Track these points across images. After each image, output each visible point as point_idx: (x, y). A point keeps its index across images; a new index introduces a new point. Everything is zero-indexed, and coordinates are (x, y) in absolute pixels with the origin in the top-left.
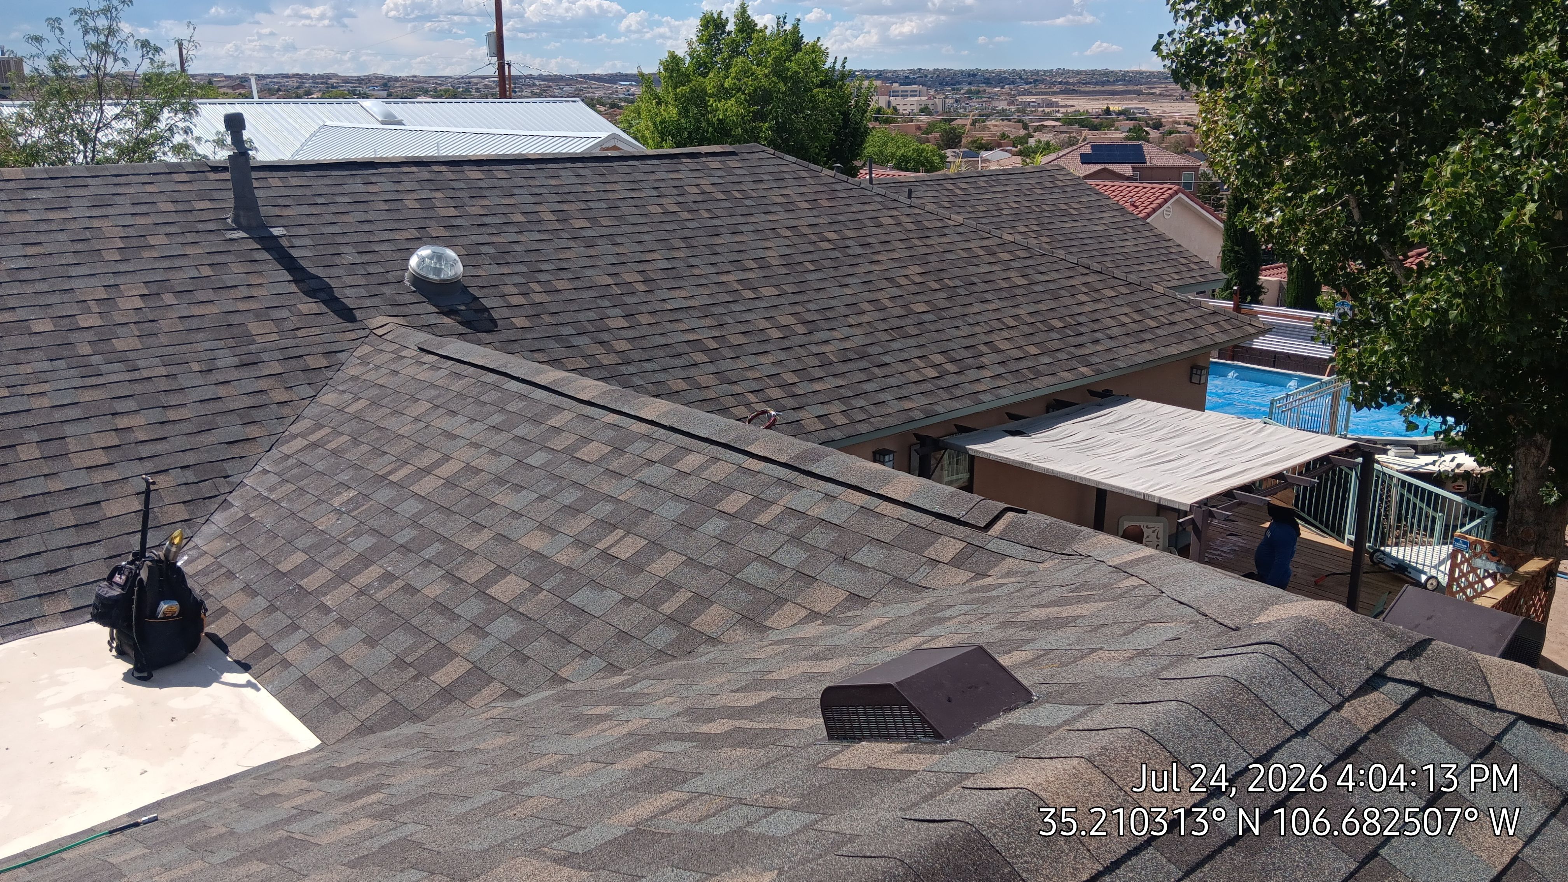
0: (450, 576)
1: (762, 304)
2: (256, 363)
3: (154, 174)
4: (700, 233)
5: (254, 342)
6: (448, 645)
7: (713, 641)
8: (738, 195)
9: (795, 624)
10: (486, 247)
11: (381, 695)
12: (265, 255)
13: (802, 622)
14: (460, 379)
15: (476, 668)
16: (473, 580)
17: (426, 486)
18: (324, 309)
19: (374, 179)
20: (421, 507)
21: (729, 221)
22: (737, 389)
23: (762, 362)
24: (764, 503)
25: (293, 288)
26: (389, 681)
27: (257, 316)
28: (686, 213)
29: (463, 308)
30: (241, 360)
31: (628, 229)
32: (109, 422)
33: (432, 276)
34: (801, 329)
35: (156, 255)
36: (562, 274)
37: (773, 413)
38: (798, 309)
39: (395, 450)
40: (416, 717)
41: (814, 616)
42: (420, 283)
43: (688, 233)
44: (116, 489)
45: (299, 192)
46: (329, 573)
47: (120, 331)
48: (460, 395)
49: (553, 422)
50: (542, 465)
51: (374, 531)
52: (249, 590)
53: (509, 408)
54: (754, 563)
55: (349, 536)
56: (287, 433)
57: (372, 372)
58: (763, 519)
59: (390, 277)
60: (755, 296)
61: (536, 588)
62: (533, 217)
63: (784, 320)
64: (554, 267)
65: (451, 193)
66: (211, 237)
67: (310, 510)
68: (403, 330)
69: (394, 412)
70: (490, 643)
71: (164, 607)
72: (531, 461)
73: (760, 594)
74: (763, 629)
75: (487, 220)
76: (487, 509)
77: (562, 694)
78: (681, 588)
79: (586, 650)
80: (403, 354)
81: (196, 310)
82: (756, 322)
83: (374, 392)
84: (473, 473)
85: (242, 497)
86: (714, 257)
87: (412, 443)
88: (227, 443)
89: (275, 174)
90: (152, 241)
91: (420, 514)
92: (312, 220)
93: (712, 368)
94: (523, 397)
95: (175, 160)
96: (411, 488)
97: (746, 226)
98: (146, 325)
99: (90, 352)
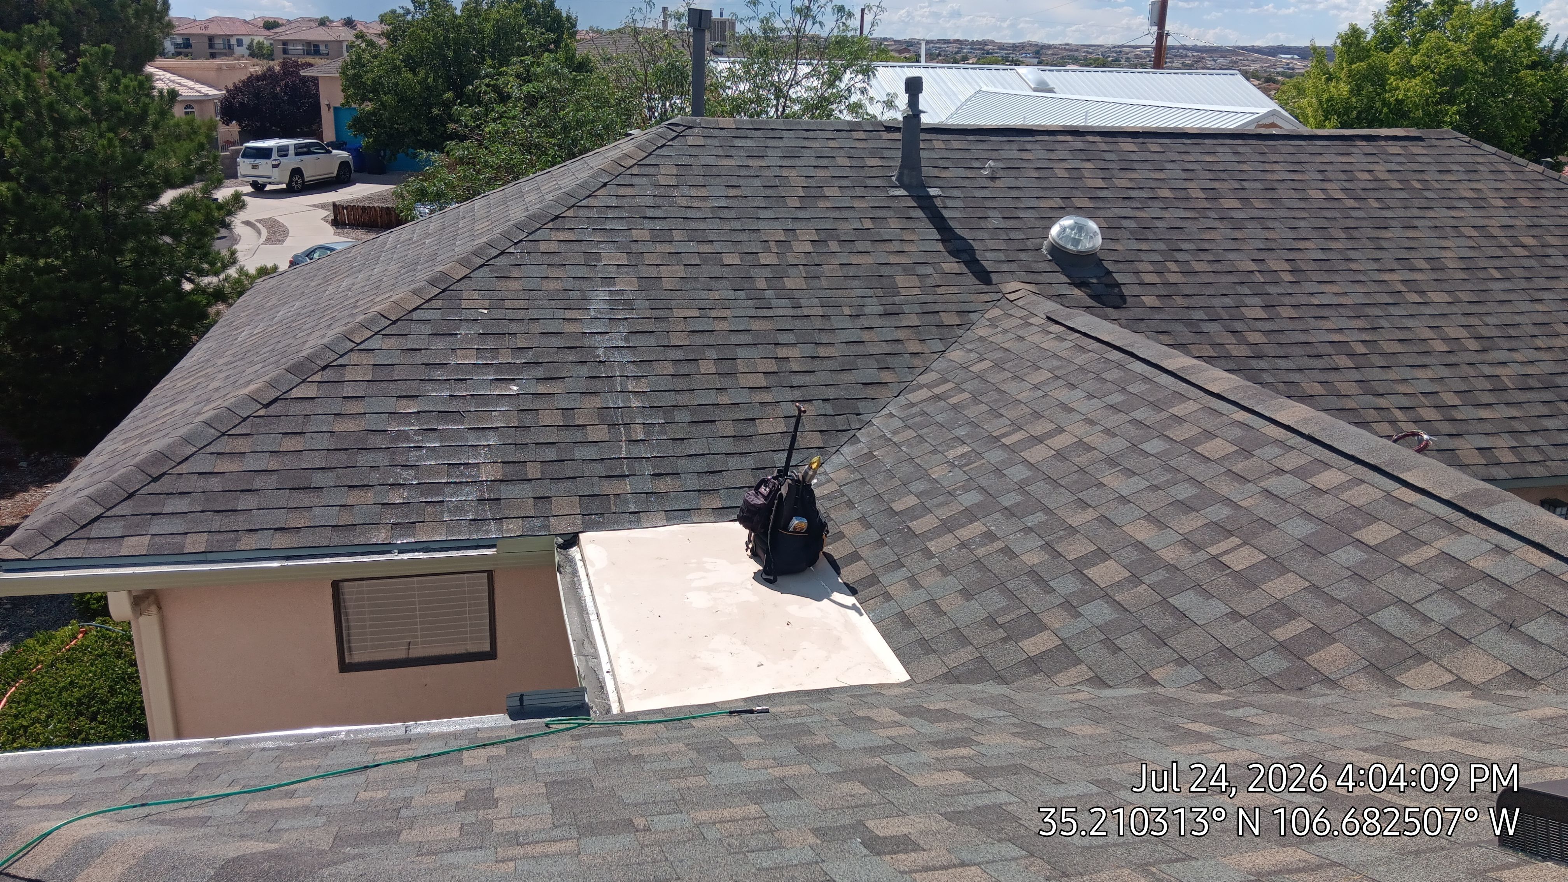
0: (1048, 547)
1: (1428, 310)
2: (898, 314)
3: (837, 131)
4: (1365, 223)
5: (898, 294)
6: (1040, 616)
7: (1331, 683)
8: (1418, 185)
9: (1436, 688)
10: (1128, 221)
11: (970, 648)
12: (920, 213)
13: (1444, 687)
14: (1084, 353)
15: (1064, 645)
16: (1072, 557)
17: (1036, 454)
18: (965, 269)
19: (1028, 146)
20: (1030, 474)
21: (1402, 213)
22: (1382, 402)
23: (1419, 376)
24: (1413, 541)
25: (940, 247)
26: (979, 636)
27: (904, 270)
28: (1352, 201)
29: (1094, 281)
30: (885, 310)
31: (1282, 213)
32: (771, 350)
33: (1069, 246)
34: (1473, 345)
35: (829, 205)
36: (1203, 256)
37: (1425, 437)
38: (1473, 321)
39: (1012, 413)
40: (1001, 679)
41: (1460, 683)
42: (1058, 254)
43: (1350, 223)
44: (769, 410)
45: (959, 155)
46: (937, 520)
47: (791, 271)
48: (1081, 369)
49: (1175, 410)
50: (1157, 453)
51: (982, 489)
52: (863, 520)
53: (1130, 388)
54: (1392, 607)
55: (958, 489)
56: (915, 382)
57: (1000, 335)
58: (1410, 559)
59: (1030, 244)
60: (1421, 300)
61: (1135, 579)
62: (1182, 194)
63: (1452, 333)
64: (1194, 248)
65: (1102, 164)
66: (877, 193)
67: (925, 457)
68: (1034, 297)
69: (1015, 377)
70: (1081, 624)
71: (795, 522)
72: (1147, 447)
73: (1394, 644)
74: (1392, 683)
75: (1133, 193)
76: (1094, 489)
77: (1152, 696)
78: (1300, 615)
79: (1182, 657)
80: (1031, 321)
81: (855, 259)
82: (1418, 330)
83: (998, 355)
84: (1084, 449)
85: (869, 435)
86: (1378, 252)
87: (1028, 410)
88: (863, 384)
89: (940, 137)
90: (828, 192)
91: (1027, 481)
92: (966, 183)
93: (1357, 376)
94: (1146, 379)
95: (849, 118)
96: (1022, 454)
97: (1422, 220)
98: (813, 268)
99: (765, 287)
